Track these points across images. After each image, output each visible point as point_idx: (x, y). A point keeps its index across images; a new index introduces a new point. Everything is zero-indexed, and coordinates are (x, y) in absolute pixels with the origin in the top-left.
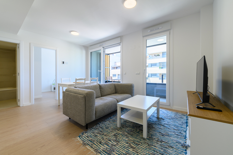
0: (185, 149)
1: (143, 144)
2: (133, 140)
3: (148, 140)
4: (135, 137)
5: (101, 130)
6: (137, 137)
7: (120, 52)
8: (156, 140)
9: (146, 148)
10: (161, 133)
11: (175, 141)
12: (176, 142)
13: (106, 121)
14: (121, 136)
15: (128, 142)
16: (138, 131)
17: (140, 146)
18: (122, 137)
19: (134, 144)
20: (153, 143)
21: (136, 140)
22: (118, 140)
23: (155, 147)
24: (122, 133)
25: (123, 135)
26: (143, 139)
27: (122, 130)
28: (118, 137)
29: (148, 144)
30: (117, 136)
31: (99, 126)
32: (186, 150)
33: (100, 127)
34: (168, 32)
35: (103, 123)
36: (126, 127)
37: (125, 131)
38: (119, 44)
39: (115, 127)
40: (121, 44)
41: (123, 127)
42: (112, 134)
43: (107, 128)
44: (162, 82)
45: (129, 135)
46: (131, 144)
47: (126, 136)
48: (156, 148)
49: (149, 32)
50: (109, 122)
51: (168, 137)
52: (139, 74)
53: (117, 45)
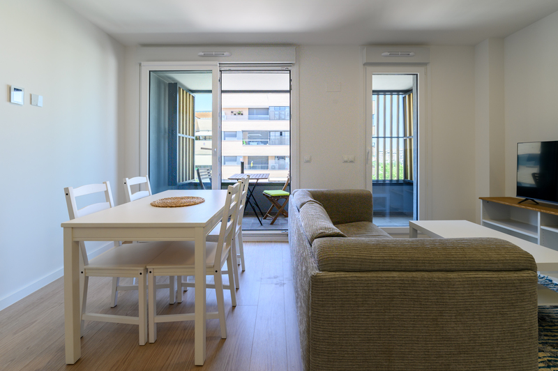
34: (422, 69)
38: (285, 67)
49: (384, 55)
52: (351, 162)
53: (280, 68)
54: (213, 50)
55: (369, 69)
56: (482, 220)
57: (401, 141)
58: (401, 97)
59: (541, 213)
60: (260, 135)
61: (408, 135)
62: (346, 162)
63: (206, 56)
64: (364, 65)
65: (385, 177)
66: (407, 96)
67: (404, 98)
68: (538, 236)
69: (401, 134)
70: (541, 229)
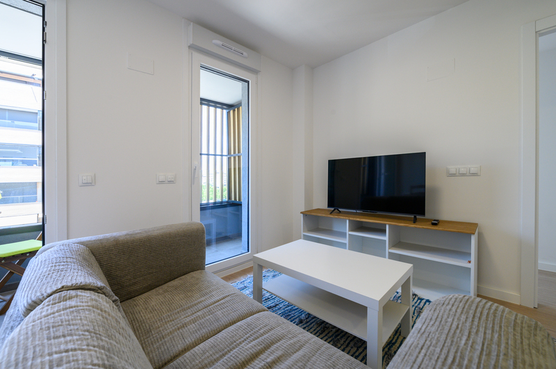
34: (253, 77)
49: (215, 43)
52: (170, 182)
56: (303, 233)
57: (225, 159)
58: (225, 111)
59: (349, 220)
60: (19, 151)
61: (232, 153)
62: (162, 182)
64: (189, 47)
66: (232, 112)
67: (228, 113)
68: (346, 241)
69: (225, 152)
70: (349, 235)
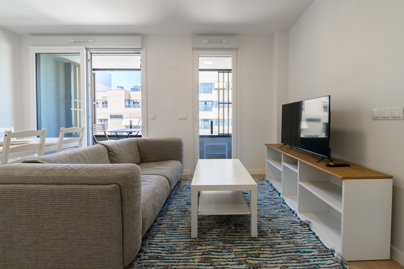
0: (307, 228)
1: (262, 249)
2: (241, 250)
3: (262, 239)
4: (239, 242)
5: (161, 264)
6: (242, 242)
7: (140, 70)
8: (270, 231)
9: (273, 254)
10: (265, 217)
11: (289, 223)
12: (292, 223)
13: (153, 236)
14: (216, 253)
15: (240, 261)
16: (233, 228)
17: (261, 256)
18: (220, 257)
19: (252, 258)
20: (272, 240)
21: (246, 247)
22: (220, 266)
23: (279, 244)
24: (214, 247)
25: (219, 250)
26: (255, 240)
27: (207, 240)
28: (214, 260)
29: (270, 245)
30: (210, 258)
31: (147, 257)
32: (310, 230)
33: (151, 258)
34: (234, 53)
35: (150, 244)
36: (209, 230)
37: (214, 239)
38: (137, 51)
39: (188, 240)
40: (142, 52)
41: (204, 233)
42: (196, 260)
43: (172, 251)
44: (212, 133)
45: (228, 245)
46: (248, 261)
47: (224, 249)
48: (283, 246)
49: (204, 42)
50: (163, 235)
51: (276, 220)
52: (184, 119)
53: (132, 52)
54: (81, 38)
55: (196, 52)
56: (266, 160)
59: (283, 154)
62: (181, 119)
63: (76, 43)
64: (193, 49)
65: (228, 131)
68: (282, 169)
70: (283, 165)
